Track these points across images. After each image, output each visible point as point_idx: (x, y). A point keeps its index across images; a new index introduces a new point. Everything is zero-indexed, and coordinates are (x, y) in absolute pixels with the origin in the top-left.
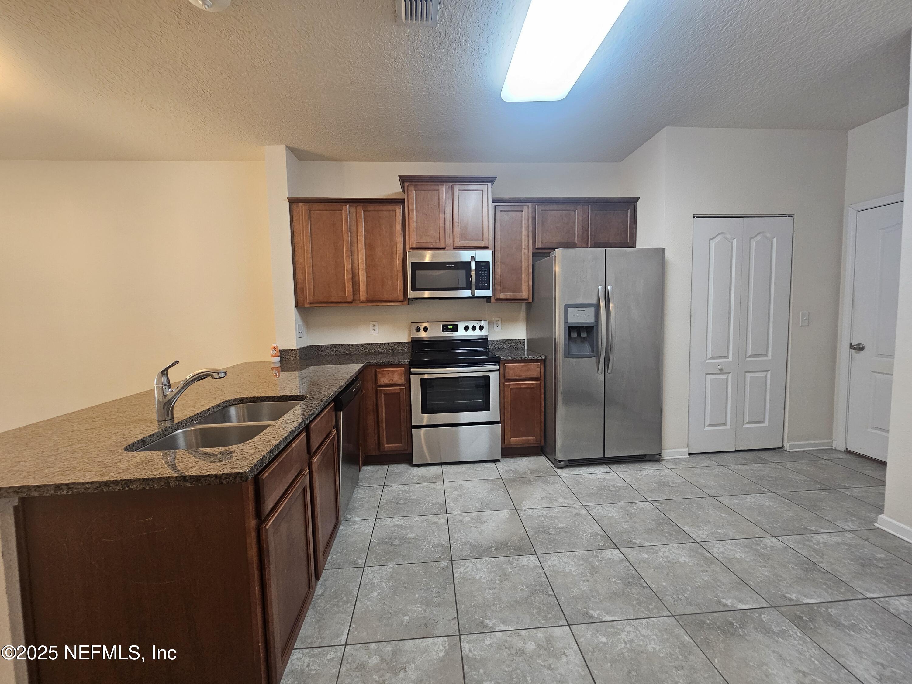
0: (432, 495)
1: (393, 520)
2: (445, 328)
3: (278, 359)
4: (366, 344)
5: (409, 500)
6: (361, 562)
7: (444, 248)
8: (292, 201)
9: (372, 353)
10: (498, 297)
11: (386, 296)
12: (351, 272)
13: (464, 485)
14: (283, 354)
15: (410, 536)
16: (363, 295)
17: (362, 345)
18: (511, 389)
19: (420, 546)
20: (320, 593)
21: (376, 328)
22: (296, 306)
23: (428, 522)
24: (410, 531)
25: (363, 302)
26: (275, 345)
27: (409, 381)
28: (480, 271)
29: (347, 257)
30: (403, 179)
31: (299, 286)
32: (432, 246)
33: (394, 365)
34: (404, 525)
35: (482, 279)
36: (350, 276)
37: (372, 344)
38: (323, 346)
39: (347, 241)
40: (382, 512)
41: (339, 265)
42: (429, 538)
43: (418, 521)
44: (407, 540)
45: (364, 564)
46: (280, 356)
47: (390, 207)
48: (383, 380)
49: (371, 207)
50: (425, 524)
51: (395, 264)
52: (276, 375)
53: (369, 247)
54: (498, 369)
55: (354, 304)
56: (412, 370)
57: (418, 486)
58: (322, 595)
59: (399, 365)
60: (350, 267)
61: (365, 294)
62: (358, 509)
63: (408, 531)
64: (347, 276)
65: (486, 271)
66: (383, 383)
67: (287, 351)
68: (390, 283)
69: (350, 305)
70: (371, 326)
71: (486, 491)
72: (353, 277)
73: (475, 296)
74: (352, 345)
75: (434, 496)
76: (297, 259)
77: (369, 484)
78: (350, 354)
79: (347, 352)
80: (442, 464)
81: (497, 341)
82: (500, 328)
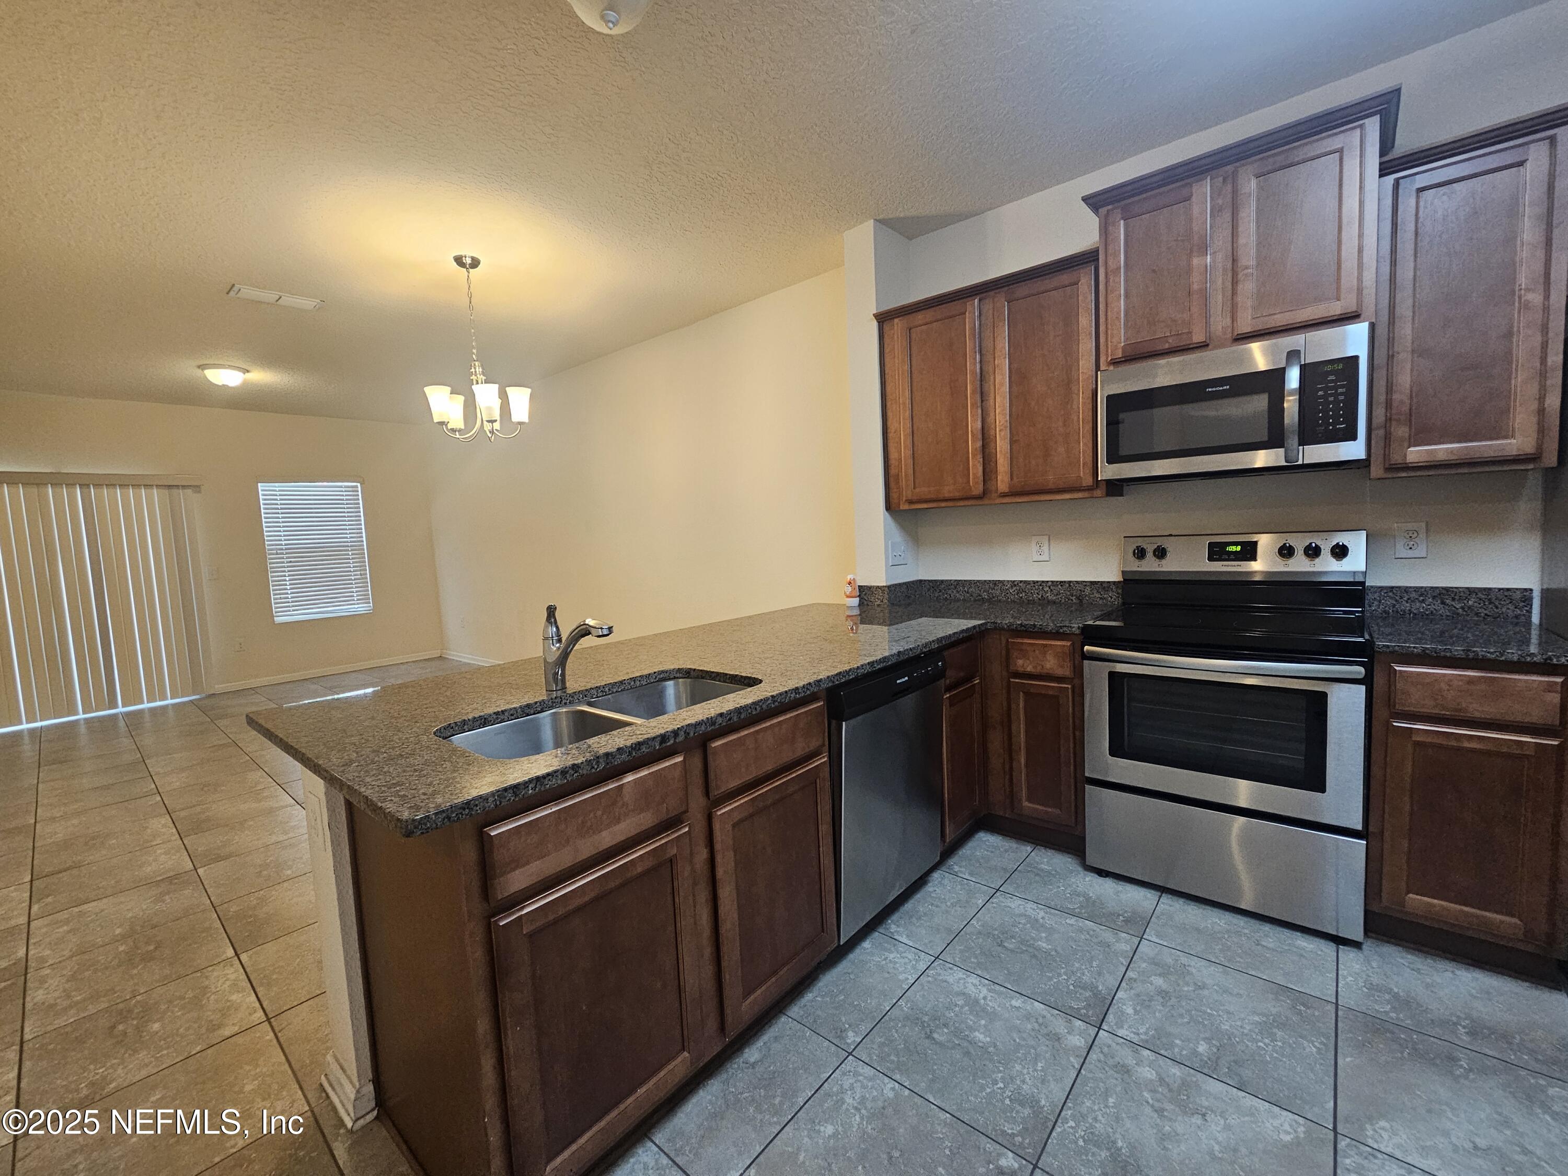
0: (1092, 959)
1: (969, 980)
2: (1217, 552)
3: (855, 601)
4: (1021, 581)
5: (1029, 946)
6: (852, 1038)
7: (1204, 346)
8: (883, 318)
9: (1033, 602)
10: (1396, 458)
11: (1051, 479)
12: (980, 436)
13: (1194, 971)
14: (864, 593)
15: (979, 1036)
16: (1002, 481)
17: (1014, 583)
18: (1417, 744)
19: (983, 1078)
20: (752, 1060)
21: (1045, 548)
22: (889, 507)
23: (1040, 1025)
24: (985, 1026)
25: (1004, 495)
26: (849, 577)
27: (1078, 672)
28: (1320, 389)
29: (972, 405)
30: (1094, 202)
31: (893, 471)
32: (1167, 346)
33: (1045, 632)
34: (982, 1001)
35: (1325, 412)
36: (979, 444)
37: (1034, 582)
38: (942, 581)
39: (973, 372)
40: (958, 947)
41: (958, 424)
42: (1018, 1067)
43: (1018, 1008)
44: (965, 1044)
45: (853, 1047)
46: (859, 596)
47: (1065, 278)
48: (1024, 664)
49: (1022, 290)
50: (1029, 1026)
51: (1075, 407)
52: (852, 629)
53: (1018, 377)
54: (1361, 676)
55: (986, 501)
56: (1086, 648)
57: (1072, 921)
58: (753, 1065)
59: (1057, 635)
60: (979, 424)
61: (1007, 479)
62: (919, 918)
63: (983, 1022)
64: (973, 445)
65: (1342, 386)
66: (1021, 670)
67: (870, 588)
68: (1062, 450)
69: (980, 502)
70: (1033, 544)
71: (1257, 1018)
72: (984, 447)
73: (1300, 462)
74: (995, 583)
75: (1094, 964)
76: (889, 423)
77: (971, 874)
78: (990, 600)
79: (985, 595)
80: (1163, 890)
81: (1406, 590)
82: (1420, 551)
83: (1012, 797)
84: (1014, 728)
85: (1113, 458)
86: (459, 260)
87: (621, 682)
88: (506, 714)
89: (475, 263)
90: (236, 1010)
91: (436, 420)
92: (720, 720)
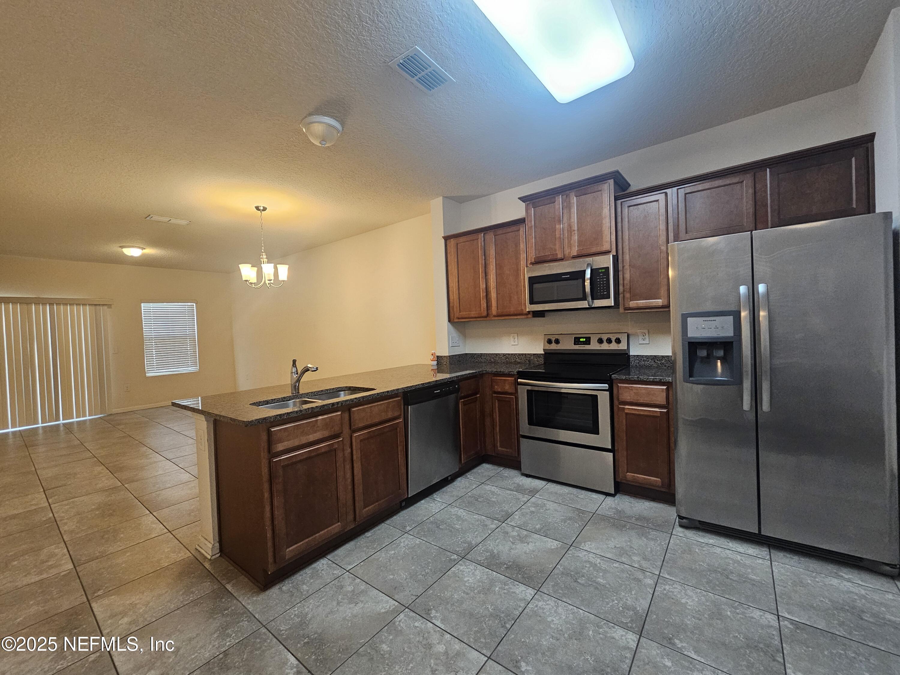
0: (510, 503)
1: (460, 511)
2: (577, 341)
3: (435, 363)
4: (507, 354)
5: (488, 500)
6: (408, 528)
7: (562, 260)
8: (447, 239)
9: (511, 363)
10: (627, 306)
11: (512, 310)
12: (485, 291)
13: (548, 505)
14: (439, 359)
15: (457, 526)
16: (494, 310)
17: (504, 355)
18: (627, 414)
19: (455, 537)
21: (516, 339)
22: (449, 321)
23: (481, 523)
25: (495, 316)
26: (433, 352)
27: (516, 390)
28: (598, 279)
29: (482, 278)
30: (523, 199)
31: (451, 305)
32: (549, 259)
33: (505, 374)
34: (463, 517)
35: (600, 287)
36: (485, 294)
37: (512, 354)
38: (475, 354)
39: (482, 264)
41: (476, 285)
42: (468, 534)
43: (475, 518)
44: (451, 528)
45: (408, 531)
46: (437, 360)
47: (514, 228)
48: (498, 388)
49: (500, 231)
50: (477, 523)
51: (520, 279)
52: (434, 376)
53: (499, 267)
54: (607, 388)
55: (488, 318)
56: (519, 380)
57: (509, 492)
59: (509, 375)
60: (485, 286)
61: (496, 309)
62: (446, 493)
63: (460, 522)
64: (483, 294)
65: (605, 278)
66: (496, 390)
67: (441, 357)
68: (516, 297)
69: (485, 319)
70: (511, 337)
71: (563, 518)
72: (487, 295)
73: (593, 306)
74: (497, 354)
76: (450, 284)
77: (474, 478)
78: (494, 362)
79: (492, 360)
80: (549, 480)
81: (642, 356)
82: (647, 341)
83: (495, 446)
84: (494, 416)
85: (532, 302)
86: (257, 208)
87: (322, 391)
88: (276, 400)
89: (265, 209)
90: (155, 529)
91: (244, 279)
92: (355, 400)
